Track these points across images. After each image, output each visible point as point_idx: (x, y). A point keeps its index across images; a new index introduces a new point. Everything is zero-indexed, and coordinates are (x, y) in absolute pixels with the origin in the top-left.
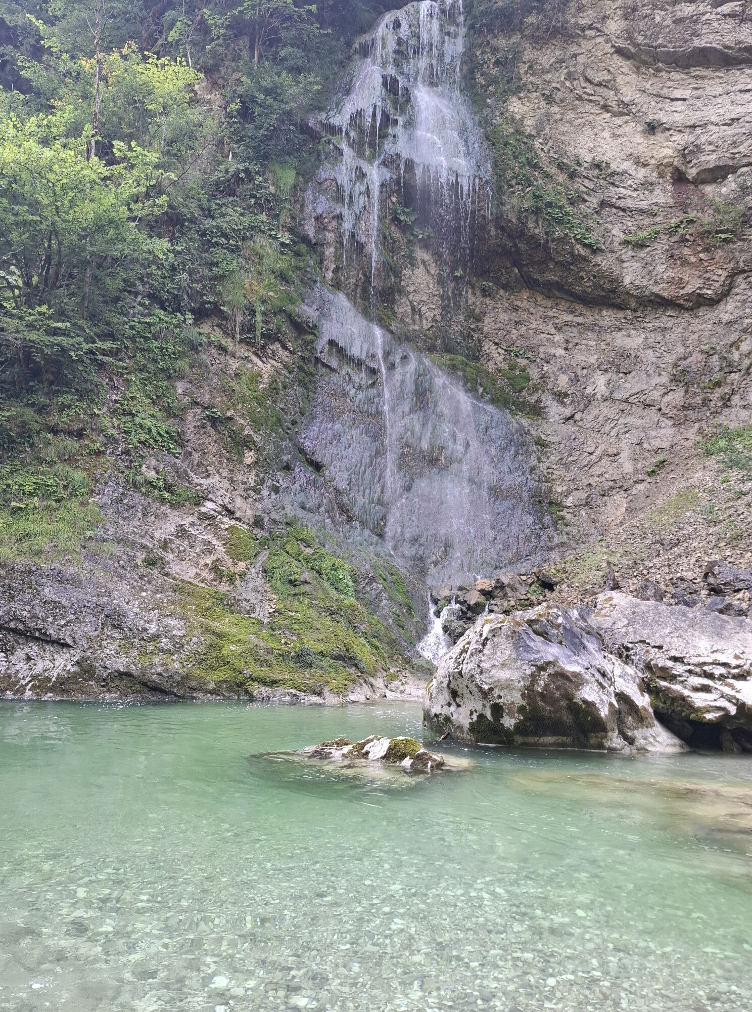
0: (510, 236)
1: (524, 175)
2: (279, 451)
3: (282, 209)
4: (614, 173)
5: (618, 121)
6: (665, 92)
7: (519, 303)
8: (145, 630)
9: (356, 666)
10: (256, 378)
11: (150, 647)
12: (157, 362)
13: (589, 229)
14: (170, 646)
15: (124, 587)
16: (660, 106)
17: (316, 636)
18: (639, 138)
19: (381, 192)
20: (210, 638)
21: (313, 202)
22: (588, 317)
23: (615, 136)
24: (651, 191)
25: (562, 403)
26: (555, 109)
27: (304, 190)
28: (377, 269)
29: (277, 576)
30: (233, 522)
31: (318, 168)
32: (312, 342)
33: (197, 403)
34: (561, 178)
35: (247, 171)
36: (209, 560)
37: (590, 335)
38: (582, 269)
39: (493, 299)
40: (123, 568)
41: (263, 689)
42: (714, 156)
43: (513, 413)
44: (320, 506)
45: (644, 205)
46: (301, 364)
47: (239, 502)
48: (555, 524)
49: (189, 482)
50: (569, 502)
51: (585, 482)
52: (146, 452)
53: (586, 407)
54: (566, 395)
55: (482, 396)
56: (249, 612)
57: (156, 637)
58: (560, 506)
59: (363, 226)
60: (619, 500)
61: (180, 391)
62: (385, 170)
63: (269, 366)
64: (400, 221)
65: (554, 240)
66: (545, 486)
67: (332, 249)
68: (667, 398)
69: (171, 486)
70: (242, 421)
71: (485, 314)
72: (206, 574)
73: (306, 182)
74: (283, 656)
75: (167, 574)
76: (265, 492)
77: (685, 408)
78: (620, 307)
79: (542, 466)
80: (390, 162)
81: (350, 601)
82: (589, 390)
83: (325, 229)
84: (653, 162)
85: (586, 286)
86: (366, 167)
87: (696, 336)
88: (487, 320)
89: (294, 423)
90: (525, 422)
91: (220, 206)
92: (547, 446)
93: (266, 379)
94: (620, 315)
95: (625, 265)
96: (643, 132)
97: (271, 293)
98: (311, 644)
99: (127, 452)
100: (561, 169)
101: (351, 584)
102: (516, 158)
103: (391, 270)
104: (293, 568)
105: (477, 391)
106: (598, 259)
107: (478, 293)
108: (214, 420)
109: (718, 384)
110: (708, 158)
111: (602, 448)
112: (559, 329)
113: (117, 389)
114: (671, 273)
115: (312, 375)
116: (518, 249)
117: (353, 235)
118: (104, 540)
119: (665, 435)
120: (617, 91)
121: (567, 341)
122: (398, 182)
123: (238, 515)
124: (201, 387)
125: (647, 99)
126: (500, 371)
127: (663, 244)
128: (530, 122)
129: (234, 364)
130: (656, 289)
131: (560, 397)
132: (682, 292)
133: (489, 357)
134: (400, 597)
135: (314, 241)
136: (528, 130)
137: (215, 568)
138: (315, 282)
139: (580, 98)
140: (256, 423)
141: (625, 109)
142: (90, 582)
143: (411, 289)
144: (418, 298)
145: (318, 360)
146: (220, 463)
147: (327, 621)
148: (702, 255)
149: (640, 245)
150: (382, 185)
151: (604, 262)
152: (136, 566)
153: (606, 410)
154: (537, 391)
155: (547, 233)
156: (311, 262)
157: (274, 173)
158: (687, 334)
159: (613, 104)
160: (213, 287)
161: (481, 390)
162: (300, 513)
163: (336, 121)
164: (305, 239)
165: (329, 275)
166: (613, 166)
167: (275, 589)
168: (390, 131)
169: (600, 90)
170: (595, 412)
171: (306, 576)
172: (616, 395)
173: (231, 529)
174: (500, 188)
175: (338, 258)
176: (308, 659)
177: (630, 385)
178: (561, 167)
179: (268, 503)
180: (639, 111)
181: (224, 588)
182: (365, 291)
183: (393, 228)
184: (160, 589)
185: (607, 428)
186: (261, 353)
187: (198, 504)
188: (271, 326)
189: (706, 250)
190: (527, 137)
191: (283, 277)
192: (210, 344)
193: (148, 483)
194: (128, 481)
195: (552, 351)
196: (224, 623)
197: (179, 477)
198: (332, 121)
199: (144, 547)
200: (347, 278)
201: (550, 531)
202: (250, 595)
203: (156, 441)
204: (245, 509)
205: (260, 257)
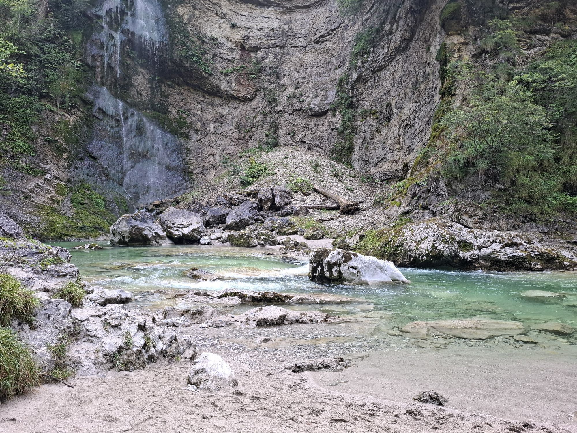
0: (177, 66)
1: (182, 41)
2: (78, 153)
3: (76, 51)
4: (219, 43)
5: (222, 21)
6: (239, 11)
7: (183, 91)
8: (26, 221)
9: (102, 230)
10: (67, 123)
11: (28, 226)
12: (23, 118)
13: (208, 66)
14: (35, 225)
15: (16, 206)
16: (237, 17)
17: (89, 221)
18: (228, 30)
19: (121, 45)
20: (49, 223)
21: (90, 49)
22: (209, 100)
23: (220, 27)
24: (232, 52)
25: (197, 134)
26: (197, 12)
27: (86, 43)
28: (120, 77)
29: (75, 201)
30: (58, 182)
31: (92, 34)
32: (91, 108)
33: (41, 135)
34: (198, 43)
35: (59, 34)
36: (49, 196)
37: (210, 107)
38: (206, 82)
39: (173, 88)
40: (15, 200)
41: (68, 238)
42: (254, 42)
43: (178, 137)
44: (95, 174)
45: (230, 58)
46: (86, 117)
47: (61, 173)
48: (190, 180)
49: (40, 167)
50: (195, 172)
51: (202, 165)
52: (20, 156)
53: (206, 136)
54: (199, 131)
55: (166, 130)
56: (64, 214)
57: (29, 223)
58: (192, 174)
59: (113, 59)
60: (213, 171)
61: (34, 130)
62: (122, 35)
63: (73, 118)
64: (131, 56)
65: (194, 70)
66: (187, 166)
67: (99, 69)
68: (234, 135)
69: (32, 168)
70: (61, 142)
71: (169, 95)
72: (48, 201)
73: (87, 40)
74: (76, 228)
75: (33, 201)
76: (72, 169)
77: (238, 139)
78: (221, 97)
79: (187, 158)
80: (125, 32)
81: (103, 209)
82: (208, 129)
83: (96, 60)
84: (234, 40)
85: (208, 88)
86: (114, 34)
87: (244, 112)
88: (170, 97)
89: (84, 141)
90: (182, 141)
91: (48, 48)
92: (190, 151)
93: (72, 123)
94: (221, 100)
95: (222, 82)
96: (230, 27)
97: (72, 88)
98: (86, 223)
99: (13, 156)
100: (198, 39)
101: (103, 204)
102: (179, 33)
103: (127, 77)
104: (82, 199)
105: (164, 128)
106: (211, 78)
107: (167, 86)
108: (49, 142)
109: (249, 131)
110: (252, 42)
111: (210, 152)
112: (199, 103)
113: (6, 129)
114: (236, 87)
115: (92, 122)
116: (181, 71)
117: (108, 63)
118: (7, 190)
119: (231, 149)
120: (221, 8)
121: (202, 109)
122: (128, 40)
123: (61, 178)
124: (43, 128)
125: (232, 13)
126: (175, 119)
127: (234, 76)
128: (186, 17)
129: (57, 118)
130: (232, 93)
131: (197, 131)
132: (240, 95)
133: (171, 113)
134: (123, 208)
135: (91, 65)
136: (185, 21)
137: (51, 199)
138: (92, 83)
139: (207, 8)
140: (68, 142)
141: (223, 16)
142: (3, 205)
143: (137, 84)
144: (140, 88)
145: (94, 116)
146: (53, 158)
147: (94, 216)
148: (246, 82)
149: (227, 75)
150: (121, 42)
151: (213, 80)
152: (20, 199)
153: (213, 138)
154: (189, 128)
155: (191, 67)
156: (90, 75)
157: (72, 35)
158: (242, 111)
159: (220, 13)
160: (46, 87)
161: (166, 127)
162: (86, 177)
163: (99, 13)
164: (87, 65)
165: (99, 80)
166: (219, 40)
167: (74, 206)
168: (125, 18)
169: (215, 6)
170: (209, 138)
171: (86, 201)
172: (217, 132)
173: (58, 184)
174: (172, 46)
175: (102, 72)
176: (85, 228)
177: (222, 128)
178: (199, 38)
179: (73, 174)
180: (229, 18)
181: (55, 205)
182: (115, 86)
183: (128, 59)
184: (30, 207)
185: (213, 144)
186: (69, 113)
187: (44, 175)
188: (73, 102)
189: (248, 80)
190: (184, 24)
191: (78, 81)
192: (46, 109)
193: (22, 168)
194: (14, 167)
195: (196, 112)
196: (55, 218)
197: (35, 165)
198: (98, 13)
199: (23, 192)
200: (107, 81)
201: (188, 183)
202: (65, 209)
203: (25, 151)
204: (63, 176)
205: (67, 72)
